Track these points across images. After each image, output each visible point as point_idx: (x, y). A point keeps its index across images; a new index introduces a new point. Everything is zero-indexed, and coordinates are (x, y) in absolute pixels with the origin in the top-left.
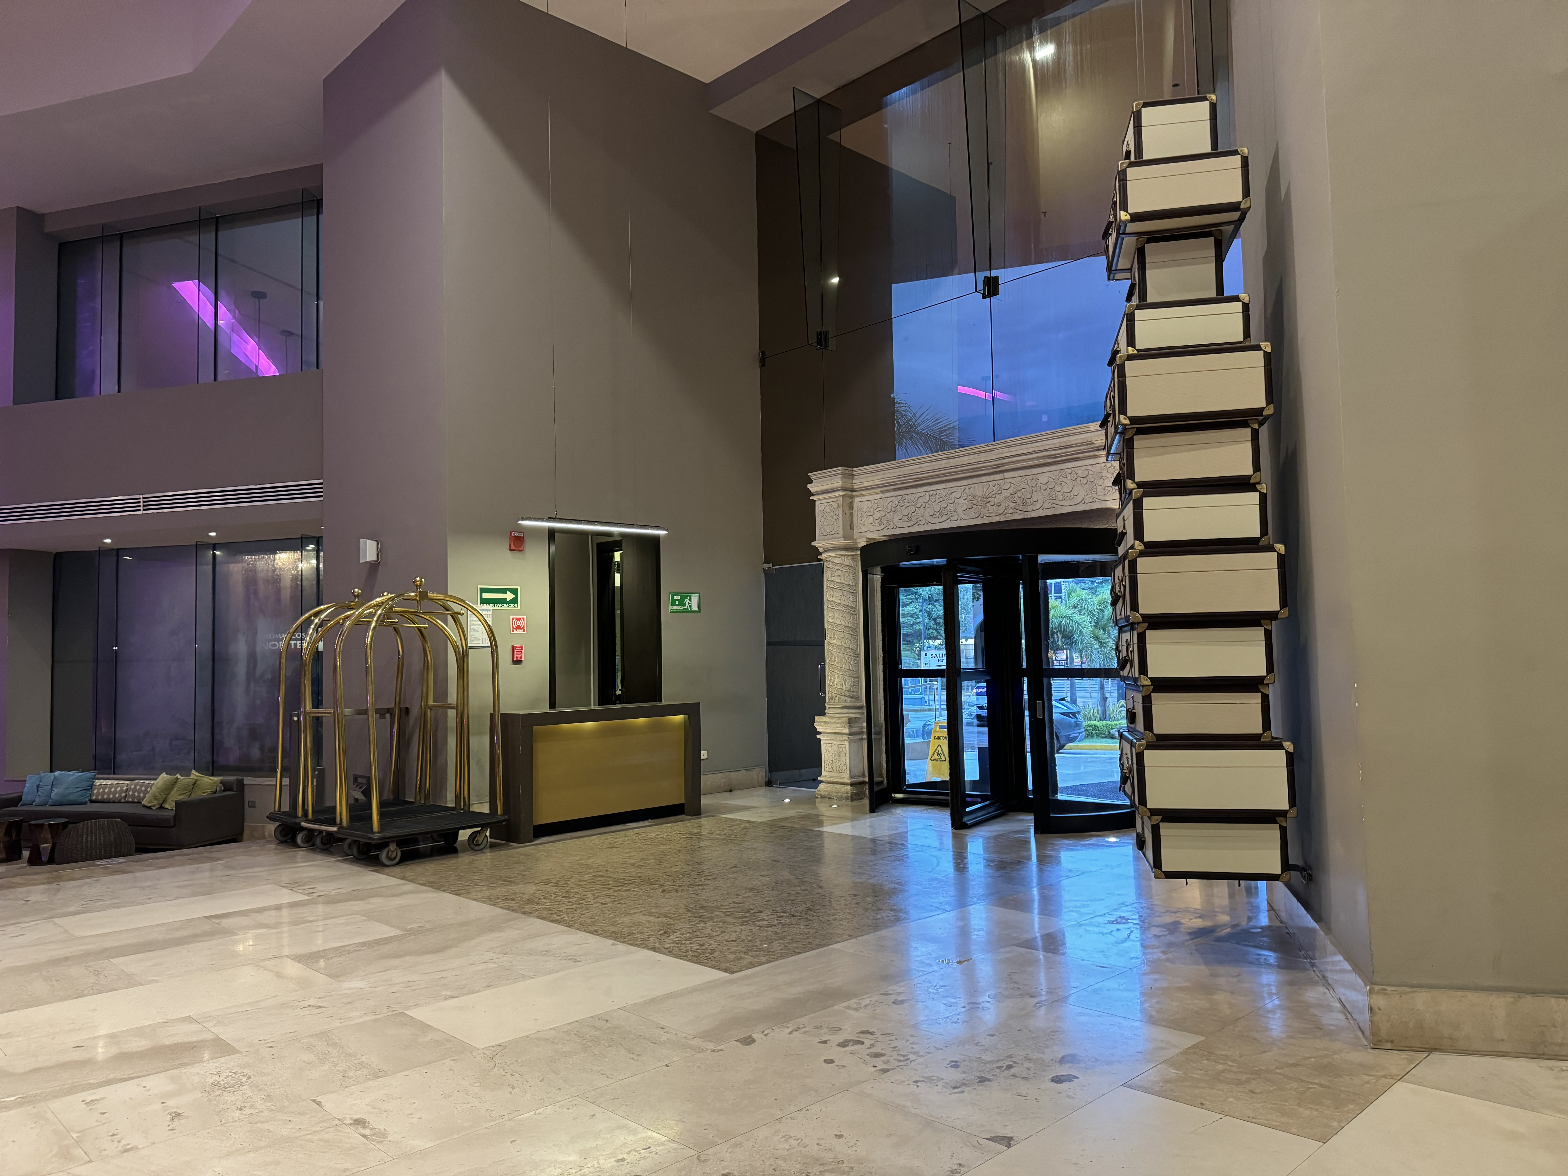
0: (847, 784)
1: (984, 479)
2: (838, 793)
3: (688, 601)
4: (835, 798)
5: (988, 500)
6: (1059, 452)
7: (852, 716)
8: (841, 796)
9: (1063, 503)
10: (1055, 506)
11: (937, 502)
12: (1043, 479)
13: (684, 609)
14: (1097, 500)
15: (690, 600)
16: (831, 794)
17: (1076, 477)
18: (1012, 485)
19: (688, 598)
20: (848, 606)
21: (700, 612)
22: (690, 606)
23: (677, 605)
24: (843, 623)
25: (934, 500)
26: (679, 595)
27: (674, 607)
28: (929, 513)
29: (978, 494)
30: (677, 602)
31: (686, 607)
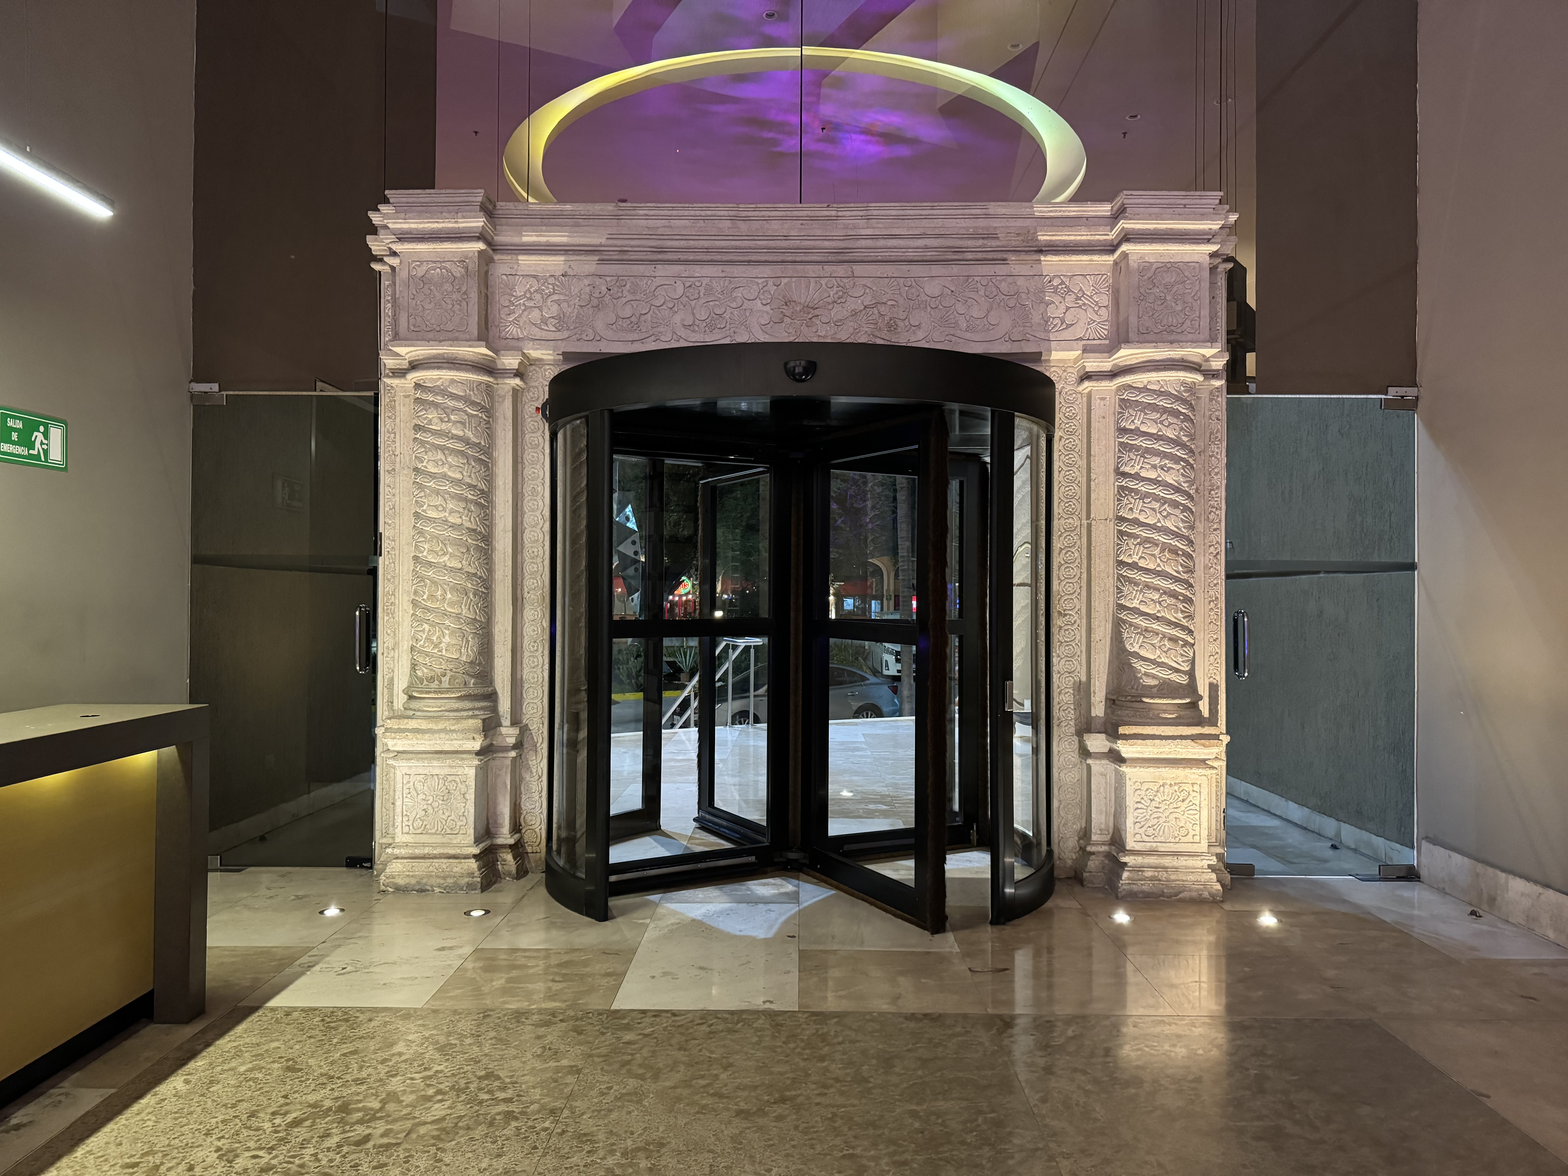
0: (466, 857)
1: (811, 270)
2: (444, 878)
3: (40, 437)
4: (437, 890)
5: (817, 312)
6: (970, 243)
7: (485, 717)
8: (455, 883)
9: (968, 336)
10: (953, 339)
11: (702, 301)
12: (932, 288)
13: (31, 457)
14: (1032, 338)
15: (46, 435)
16: (424, 881)
17: (995, 293)
18: (868, 290)
19: (42, 429)
20: (475, 487)
21: (65, 469)
22: (46, 452)
23: (14, 443)
24: (468, 525)
25: (696, 296)
26: (20, 418)
27: (6, 447)
28: (683, 320)
29: (795, 298)
30: (14, 436)
31: (35, 452)
